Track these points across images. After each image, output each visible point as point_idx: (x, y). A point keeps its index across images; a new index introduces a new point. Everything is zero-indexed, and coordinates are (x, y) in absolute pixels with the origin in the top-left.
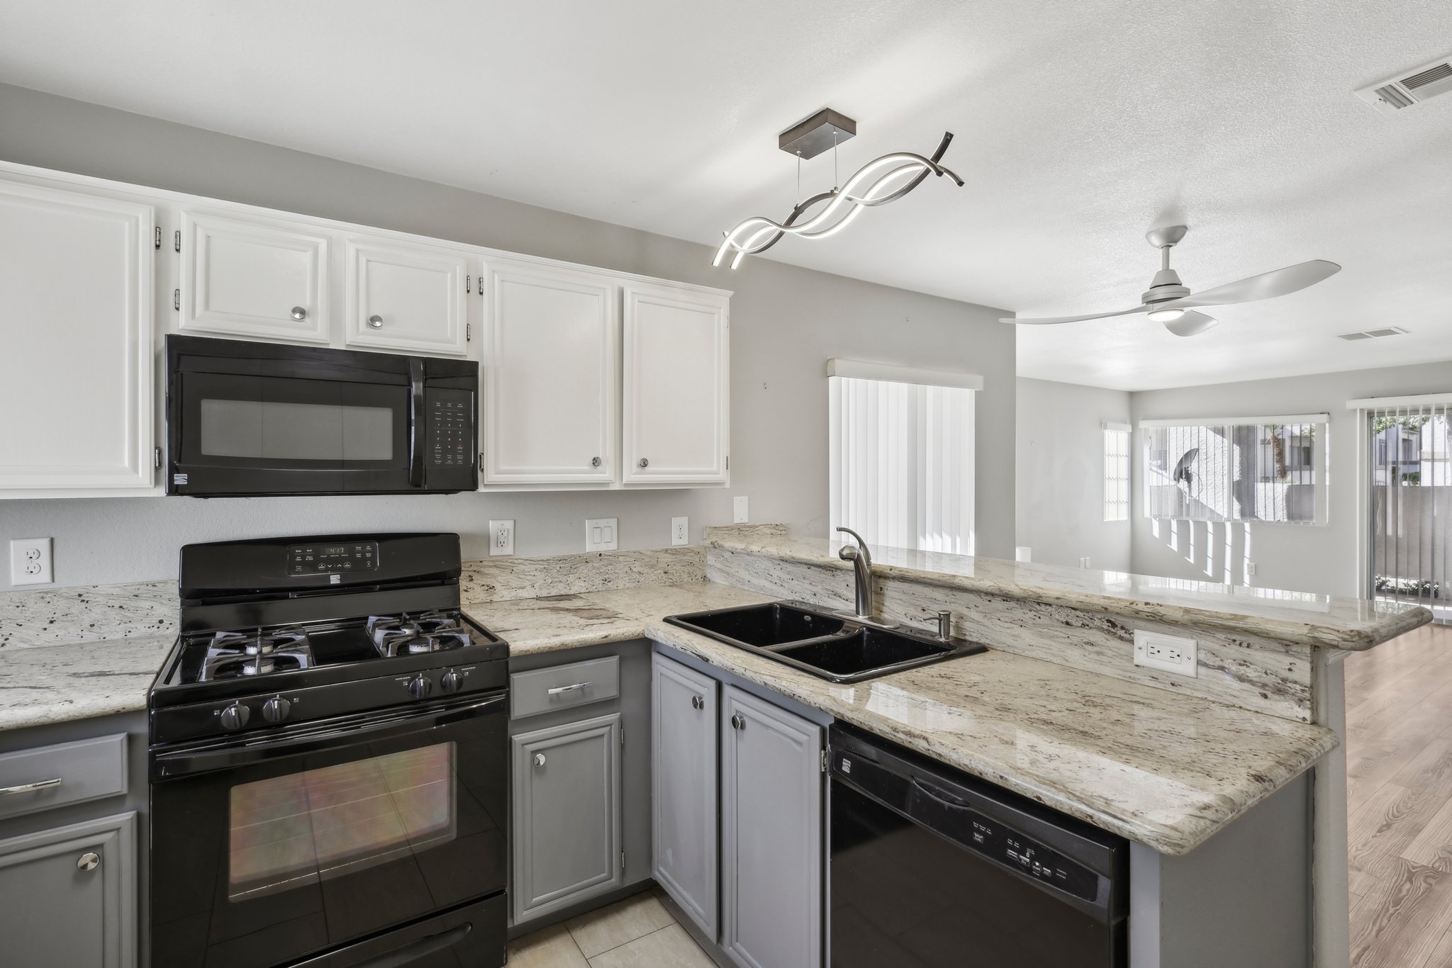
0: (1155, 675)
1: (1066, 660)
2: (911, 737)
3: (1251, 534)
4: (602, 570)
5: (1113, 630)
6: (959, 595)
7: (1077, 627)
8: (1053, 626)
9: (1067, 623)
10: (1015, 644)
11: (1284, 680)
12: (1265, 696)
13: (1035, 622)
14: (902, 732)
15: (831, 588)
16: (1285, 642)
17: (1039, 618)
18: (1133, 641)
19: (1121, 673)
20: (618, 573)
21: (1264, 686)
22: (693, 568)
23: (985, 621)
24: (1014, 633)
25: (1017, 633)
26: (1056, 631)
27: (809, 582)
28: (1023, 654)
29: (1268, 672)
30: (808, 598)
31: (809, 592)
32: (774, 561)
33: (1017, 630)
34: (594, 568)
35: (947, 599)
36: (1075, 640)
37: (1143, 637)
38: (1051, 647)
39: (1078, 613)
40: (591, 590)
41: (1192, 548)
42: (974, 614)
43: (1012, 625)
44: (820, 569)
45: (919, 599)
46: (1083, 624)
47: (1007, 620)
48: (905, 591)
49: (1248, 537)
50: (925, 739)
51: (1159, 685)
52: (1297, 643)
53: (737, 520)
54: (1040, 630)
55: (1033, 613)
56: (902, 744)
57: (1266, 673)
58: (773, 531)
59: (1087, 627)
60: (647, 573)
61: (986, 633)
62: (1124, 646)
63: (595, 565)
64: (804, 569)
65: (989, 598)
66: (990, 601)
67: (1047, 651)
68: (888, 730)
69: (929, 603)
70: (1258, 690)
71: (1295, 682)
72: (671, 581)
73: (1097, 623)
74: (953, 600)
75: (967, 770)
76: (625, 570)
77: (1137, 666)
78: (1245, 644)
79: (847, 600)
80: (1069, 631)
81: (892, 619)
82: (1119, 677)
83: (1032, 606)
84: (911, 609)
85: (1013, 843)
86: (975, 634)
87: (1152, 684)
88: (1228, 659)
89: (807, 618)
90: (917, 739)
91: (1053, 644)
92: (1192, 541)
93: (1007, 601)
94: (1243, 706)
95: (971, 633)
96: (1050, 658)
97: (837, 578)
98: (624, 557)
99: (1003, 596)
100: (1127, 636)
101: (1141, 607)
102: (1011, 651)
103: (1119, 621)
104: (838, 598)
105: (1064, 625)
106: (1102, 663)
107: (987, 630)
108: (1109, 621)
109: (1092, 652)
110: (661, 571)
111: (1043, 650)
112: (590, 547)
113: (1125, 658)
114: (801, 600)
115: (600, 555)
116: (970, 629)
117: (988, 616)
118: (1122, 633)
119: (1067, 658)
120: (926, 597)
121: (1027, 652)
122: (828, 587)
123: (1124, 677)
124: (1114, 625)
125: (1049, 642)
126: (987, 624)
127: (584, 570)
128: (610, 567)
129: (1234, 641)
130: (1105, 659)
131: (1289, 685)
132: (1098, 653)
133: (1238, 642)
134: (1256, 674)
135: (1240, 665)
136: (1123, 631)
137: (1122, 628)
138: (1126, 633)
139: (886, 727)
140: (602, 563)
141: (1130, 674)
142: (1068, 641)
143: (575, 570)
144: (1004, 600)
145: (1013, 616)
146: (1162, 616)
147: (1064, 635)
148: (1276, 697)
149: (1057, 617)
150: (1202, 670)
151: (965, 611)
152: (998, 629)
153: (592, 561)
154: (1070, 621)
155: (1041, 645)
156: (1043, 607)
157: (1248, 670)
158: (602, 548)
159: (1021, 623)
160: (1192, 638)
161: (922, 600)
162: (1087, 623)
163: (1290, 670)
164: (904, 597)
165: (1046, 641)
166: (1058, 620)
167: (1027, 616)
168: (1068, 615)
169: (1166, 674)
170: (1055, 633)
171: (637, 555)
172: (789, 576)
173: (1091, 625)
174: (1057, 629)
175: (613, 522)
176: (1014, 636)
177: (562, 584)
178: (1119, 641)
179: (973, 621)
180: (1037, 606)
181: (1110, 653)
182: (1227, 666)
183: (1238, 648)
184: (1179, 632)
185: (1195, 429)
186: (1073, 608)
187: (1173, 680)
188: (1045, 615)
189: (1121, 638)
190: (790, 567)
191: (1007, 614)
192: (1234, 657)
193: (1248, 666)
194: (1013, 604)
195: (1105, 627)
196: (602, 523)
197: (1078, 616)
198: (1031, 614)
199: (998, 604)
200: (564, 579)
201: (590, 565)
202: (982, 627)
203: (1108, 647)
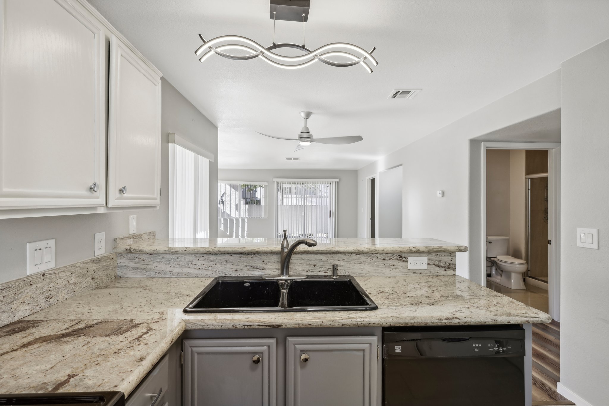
0: (414, 271)
1: (384, 274)
2: (450, 320)
3: (247, 223)
4: (45, 289)
5: (401, 259)
6: (334, 256)
7: (388, 260)
8: (378, 262)
9: (384, 259)
10: (362, 272)
11: (450, 264)
12: (445, 270)
13: (371, 261)
14: (444, 319)
15: (250, 265)
16: (450, 253)
17: (373, 259)
18: (408, 261)
19: (404, 273)
20: (58, 288)
21: (445, 267)
22: (110, 271)
23: (348, 265)
24: (362, 268)
25: (363, 267)
26: (380, 263)
27: (231, 264)
28: (366, 276)
29: (446, 262)
30: (230, 273)
31: (231, 270)
32: (197, 255)
33: (363, 266)
34: (37, 288)
35: (328, 258)
36: (387, 265)
37: (411, 259)
38: (378, 270)
39: (388, 255)
40: (35, 311)
41: (228, 229)
42: (343, 263)
43: (360, 264)
44: (241, 255)
45: (312, 261)
46: (390, 259)
47: (358, 263)
48: (303, 259)
49: (246, 224)
50: (456, 318)
51: (416, 275)
52: (453, 252)
53: (131, 232)
54: (373, 264)
55: (370, 258)
56: (445, 325)
57: (446, 263)
58: (149, 237)
59: (391, 259)
60: (81, 282)
61: (349, 270)
62: (404, 264)
63: (39, 285)
64: (227, 257)
65: (349, 255)
66: (350, 256)
67: (376, 272)
68: (437, 321)
69: (318, 262)
70: (443, 269)
71: (452, 264)
72: (96, 284)
73: (395, 257)
74: (331, 259)
75: (478, 324)
76: (64, 284)
77: (409, 270)
78: (440, 255)
79: (263, 269)
80: (385, 262)
81: (295, 274)
82: (403, 275)
83: (369, 255)
84: (307, 267)
85: (490, 345)
86: (343, 272)
87: (414, 275)
88: (436, 261)
89: (246, 285)
90: (453, 320)
91: (378, 268)
92: (228, 227)
93: (358, 255)
94: (440, 275)
95: (341, 272)
96: (377, 274)
97: (255, 258)
98: (63, 273)
99: (356, 253)
100: (406, 260)
101: (413, 249)
102: (360, 275)
103: (403, 255)
104: (256, 270)
105: (383, 260)
106: (397, 272)
107: (349, 269)
108: (399, 256)
109: (393, 268)
110: (89, 278)
111: (375, 272)
112: (30, 270)
113: (405, 268)
114: (225, 275)
115: (44, 275)
116: (340, 270)
117: (349, 263)
118: (404, 259)
119: (384, 273)
120: (316, 260)
121: (367, 274)
122: (248, 265)
123: (405, 275)
124: (401, 257)
125: (377, 268)
126: (349, 266)
127: (28, 292)
128: (51, 285)
129: (437, 255)
130: (398, 270)
131: (451, 265)
132: (395, 268)
133: (438, 255)
134: (443, 264)
135: (439, 262)
136: (404, 258)
137: (404, 257)
138: (405, 259)
139: (435, 320)
140: (45, 282)
141: (406, 273)
142: (384, 266)
143: (20, 295)
144: (357, 255)
145: (361, 261)
146: (420, 251)
147: (382, 264)
148: (448, 270)
149: (380, 258)
150: (430, 266)
151: (337, 263)
152: (354, 267)
153: (36, 283)
154: (385, 258)
155: (374, 270)
156: (374, 255)
157: (441, 263)
158: (42, 268)
159: (365, 263)
160: (426, 256)
161: (314, 261)
162: (391, 258)
163: (451, 261)
164: (302, 262)
165: (375, 268)
166: (380, 259)
167: (367, 260)
168: (384, 256)
169: (418, 270)
170: (380, 264)
171: (73, 269)
172: (212, 263)
173: (393, 258)
174: (380, 262)
175: (52, 243)
176: (362, 269)
177: (6, 314)
178: (403, 262)
179: (342, 266)
180: (372, 255)
181: (400, 267)
182: (435, 263)
183: (438, 257)
184: (422, 255)
185: (224, 184)
186: (386, 253)
187: (420, 272)
188: (375, 258)
189: (404, 261)
190: (213, 257)
191: (359, 260)
192: (437, 260)
193: (441, 262)
194: (361, 256)
195: (398, 258)
196: (42, 244)
197: (388, 256)
198: (369, 259)
199: (354, 257)
200: (7, 308)
201: (34, 287)
202: (347, 268)
203: (399, 265)
